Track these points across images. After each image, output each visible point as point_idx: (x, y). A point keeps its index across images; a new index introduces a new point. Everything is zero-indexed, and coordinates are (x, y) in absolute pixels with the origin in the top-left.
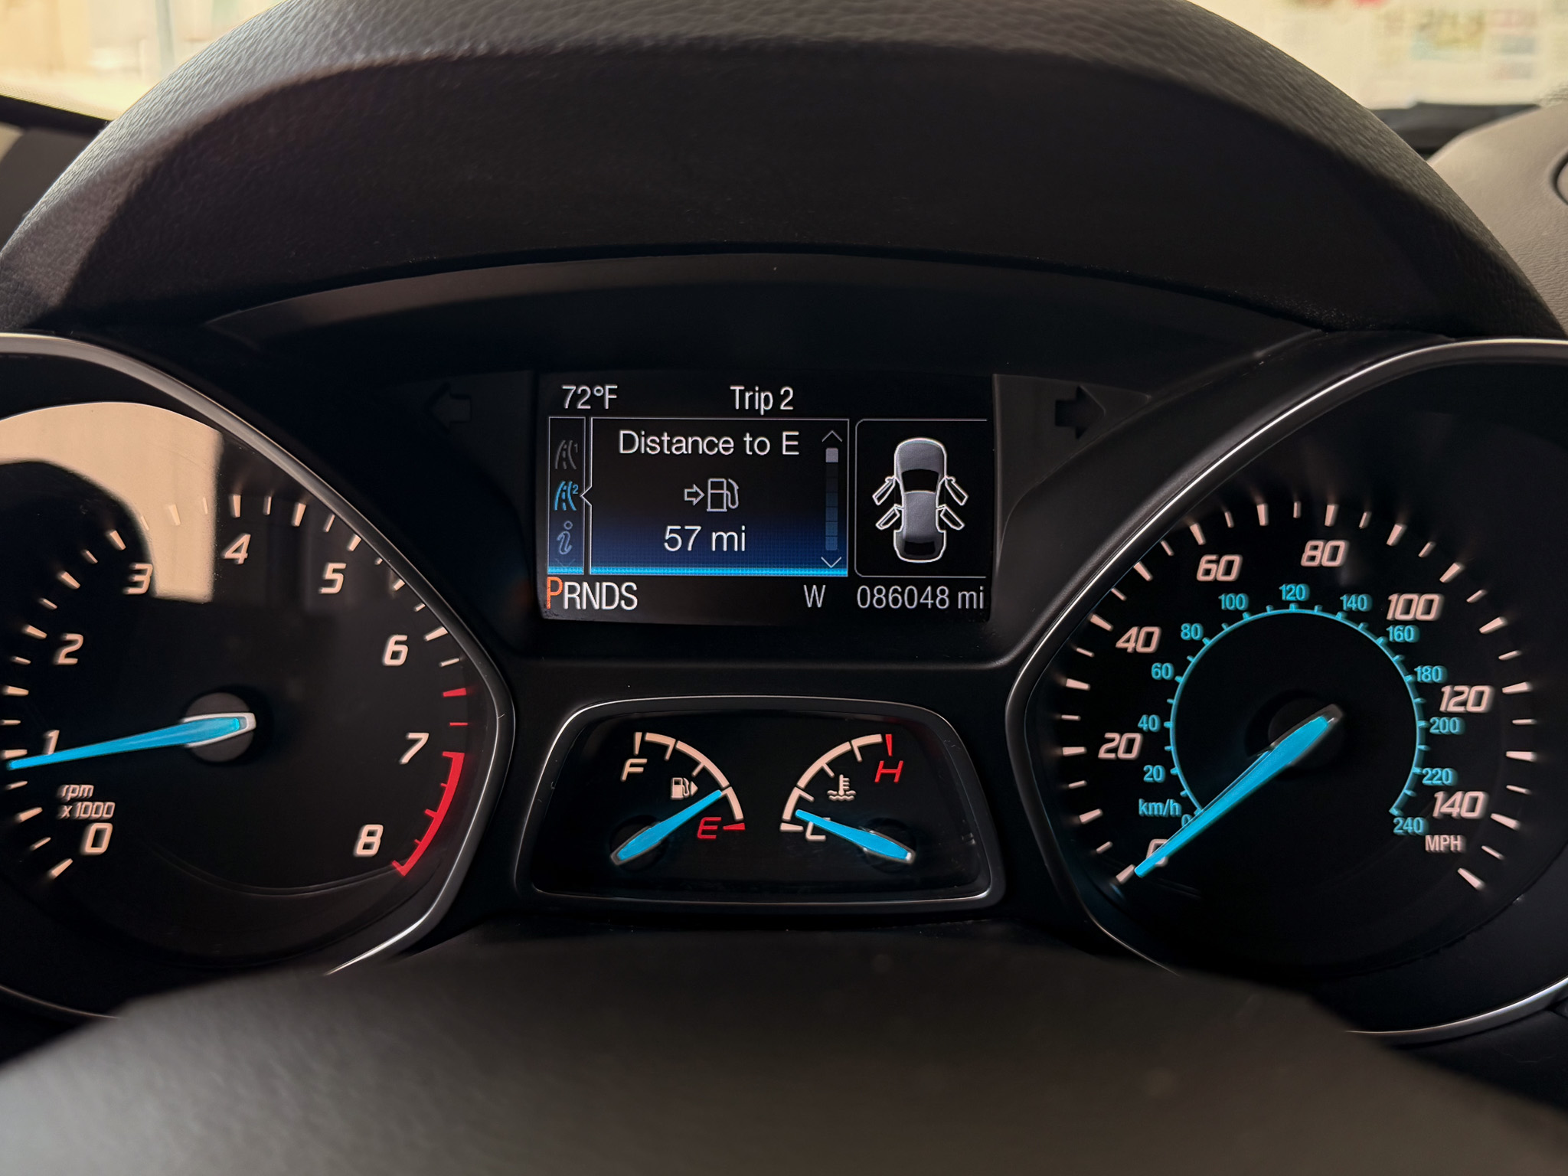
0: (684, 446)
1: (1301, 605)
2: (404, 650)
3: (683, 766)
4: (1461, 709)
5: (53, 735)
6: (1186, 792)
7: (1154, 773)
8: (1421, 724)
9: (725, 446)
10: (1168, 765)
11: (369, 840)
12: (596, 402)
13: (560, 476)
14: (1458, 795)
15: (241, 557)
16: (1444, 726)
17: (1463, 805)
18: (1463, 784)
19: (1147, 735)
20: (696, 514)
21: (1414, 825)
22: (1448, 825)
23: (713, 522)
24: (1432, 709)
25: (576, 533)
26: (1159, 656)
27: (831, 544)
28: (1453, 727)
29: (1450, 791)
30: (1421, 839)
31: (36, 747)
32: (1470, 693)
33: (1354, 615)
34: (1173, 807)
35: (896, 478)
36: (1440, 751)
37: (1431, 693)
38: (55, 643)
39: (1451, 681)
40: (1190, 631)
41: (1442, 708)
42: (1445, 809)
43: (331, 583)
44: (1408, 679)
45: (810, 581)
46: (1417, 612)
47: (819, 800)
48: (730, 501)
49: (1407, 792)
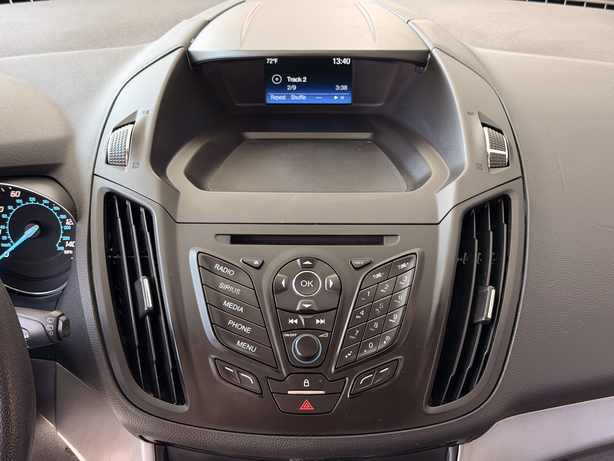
1: (34, 202)
4: (71, 224)
6: (12, 242)
7: (4, 238)
8: (62, 227)
10: (7, 236)
14: (71, 242)
16: (66, 228)
17: (72, 244)
18: (72, 240)
21: (62, 248)
22: (69, 248)
24: (64, 224)
26: (3, 213)
28: (69, 228)
29: (69, 241)
30: (63, 251)
34: (9, 245)
36: (66, 233)
37: (64, 221)
39: (68, 218)
40: (10, 208)
41: (67, 224)
42: (69, 245)
44: (58, 218)
49: (60, 241)
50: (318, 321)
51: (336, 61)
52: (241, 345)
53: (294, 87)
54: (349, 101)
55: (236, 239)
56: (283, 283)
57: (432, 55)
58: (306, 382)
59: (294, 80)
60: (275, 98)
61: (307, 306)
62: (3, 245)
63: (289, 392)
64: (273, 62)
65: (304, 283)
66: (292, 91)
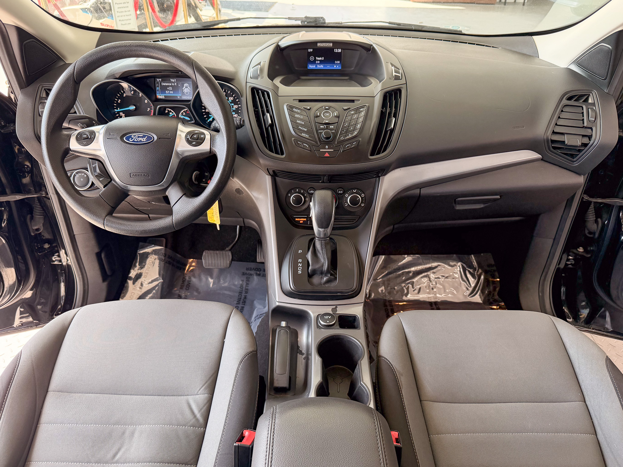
0: (167, 84)
2: (147, 101)
3: (171, 111)
5: (119, 108)
8: (232, 109)
9: (170, 84)
12: (160, 80)
13: (157, 87)
14: (235, 115)
15: (132, 94)
16: (234, 109)
20: (169, 90)
23: (170, 91)
24: (233, 107)
25: (159, 92)
27: (180, 93)
31: (117, 109)
32: (236, 106)
35: (184, 87)
37: (233, 106)
38: (118, 100)
45: (178, 96)
46: (231, 99)
47: (182, 115)
48: (171, 89)
50: (331, 127)
51: (335, 51)
52: (303, 135)
53: (319, 62)
54: (340, 68)
55: (300, 101)
56: (318, 114)
57: (373, 46)
58: (327, 147)
59: (319, 59)
60: (311, 67)
61: (327, 121)
63: (321, 150)
64: (311, 51)
65: (326, 114)
66: (318, 64)
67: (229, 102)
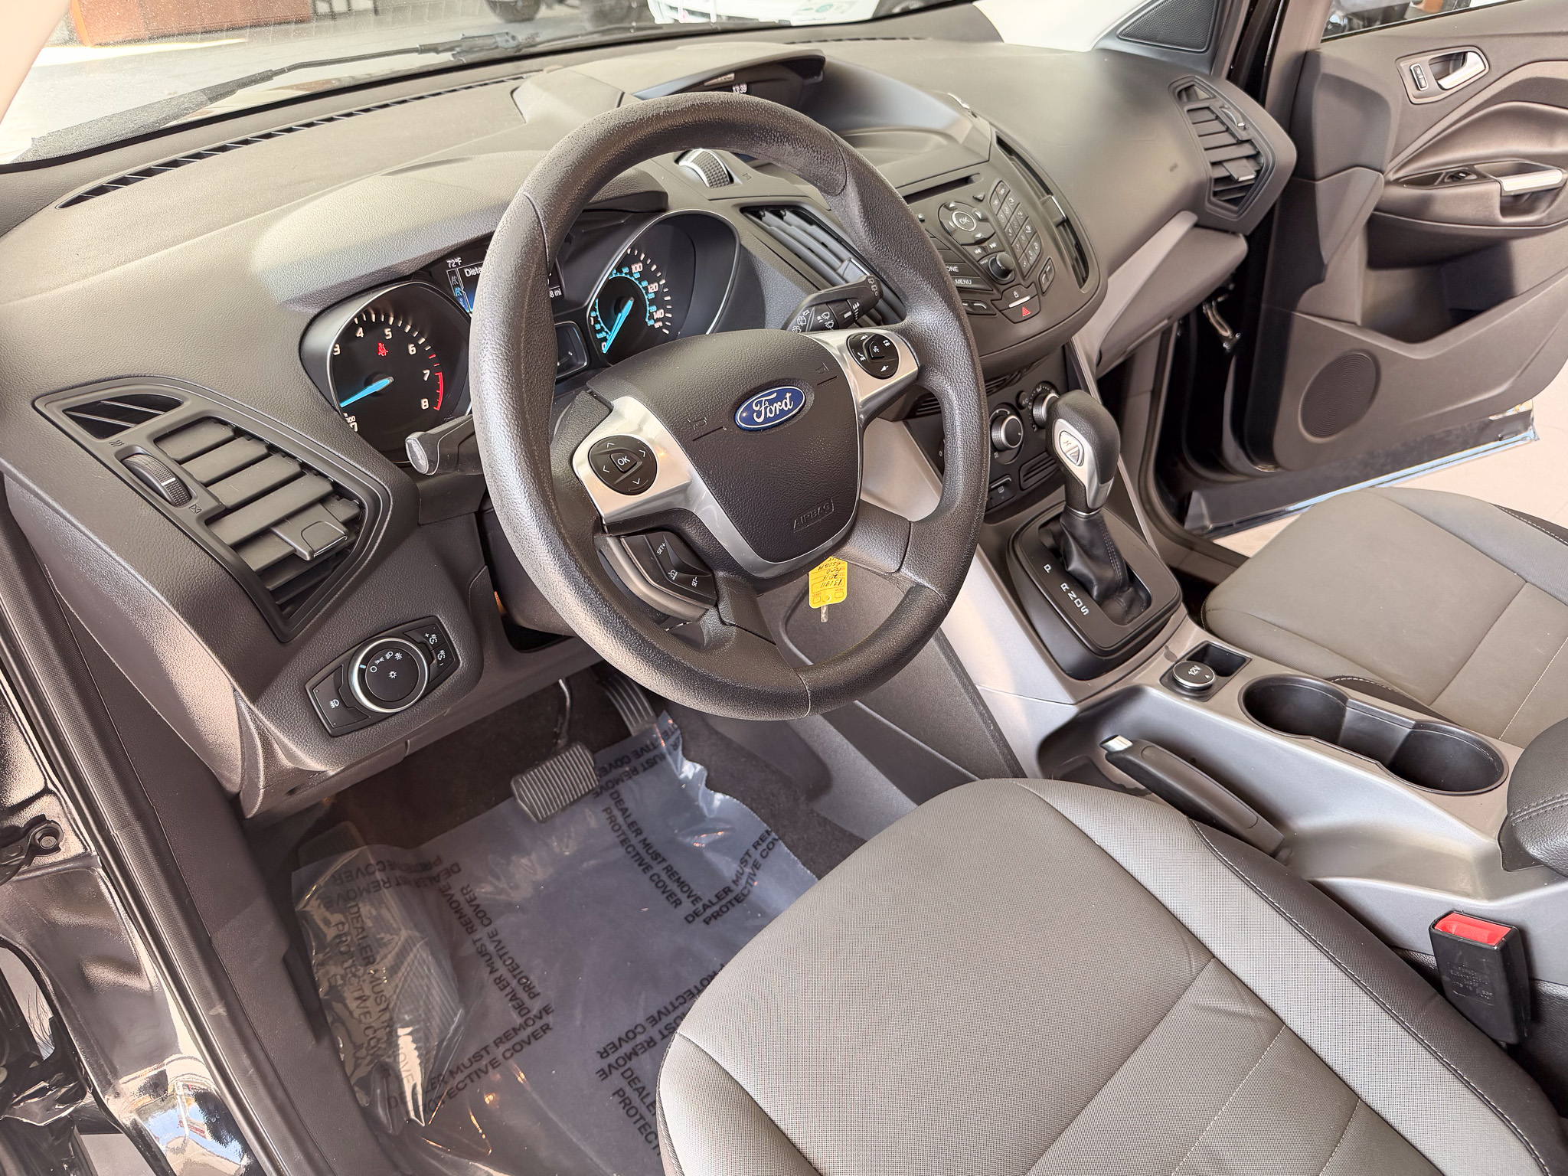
2: (414, 348)
4: (653, 291)
6: (606, 329)
7: (598, 327)
8: (646, 297)
10: (600, 323)
11: (425, 404)
12: (456, 263)
13: (454, 286)
14: (658, 312)
15: (362, 335)
16: (651, 296)
17: (659, 314)
18: (658, 309)
19: (594, 317)
21: (651, 322)
22: (658, 320)
24: (647, 293)
28: (653, 296)
29: (656, 312)
30: (654, 325)
32: (653, 286)
33: (626, 274)
34: (603, 334)
36: (652, 302)
37: (646, 288)
39: (649, 284)
41: (649, 291)
42: (656, 316)
43: (388, 335)
44: (641, 286)
46: (638, 269)
49: (648, 315)
50: (991, 246)
56: (951, 225)
58: (1016, 294)
61: (976, 236)
62: (599, 336)
63: (1011, 306)
65: (962, 221)
67: (636, 279)
